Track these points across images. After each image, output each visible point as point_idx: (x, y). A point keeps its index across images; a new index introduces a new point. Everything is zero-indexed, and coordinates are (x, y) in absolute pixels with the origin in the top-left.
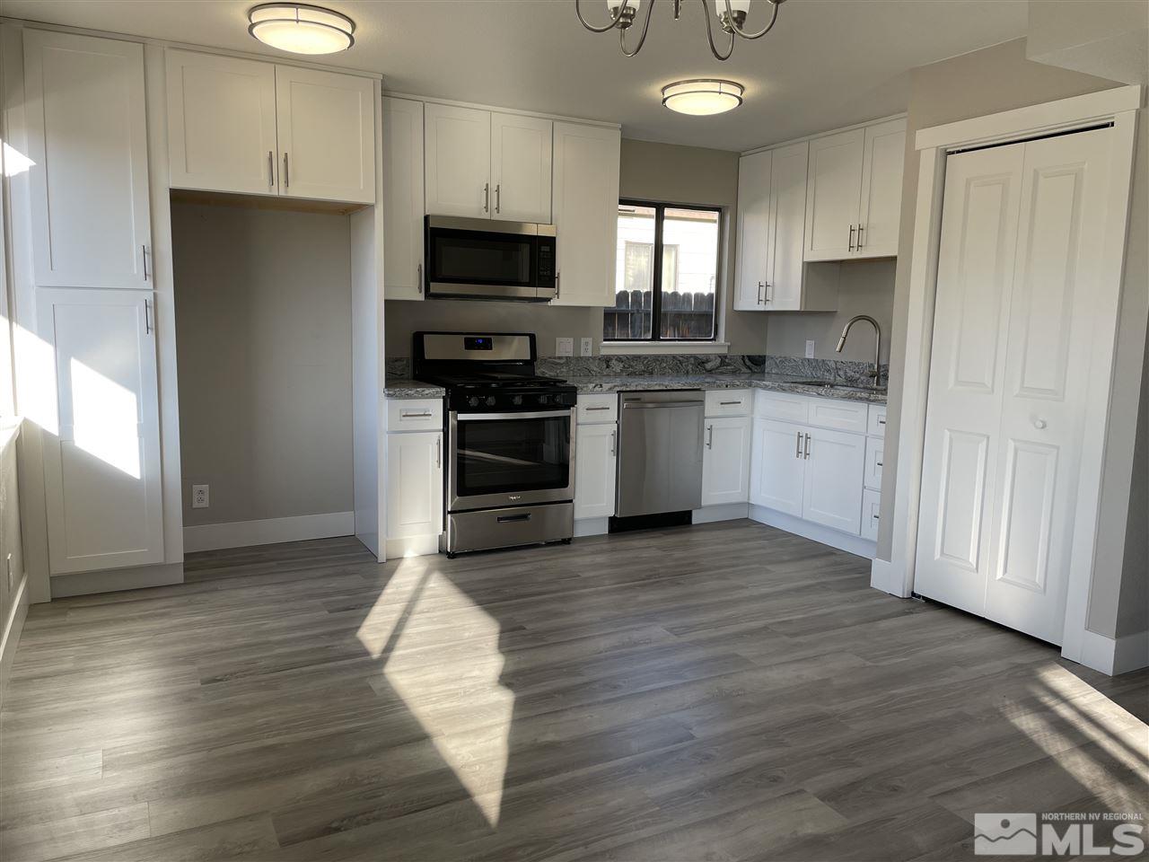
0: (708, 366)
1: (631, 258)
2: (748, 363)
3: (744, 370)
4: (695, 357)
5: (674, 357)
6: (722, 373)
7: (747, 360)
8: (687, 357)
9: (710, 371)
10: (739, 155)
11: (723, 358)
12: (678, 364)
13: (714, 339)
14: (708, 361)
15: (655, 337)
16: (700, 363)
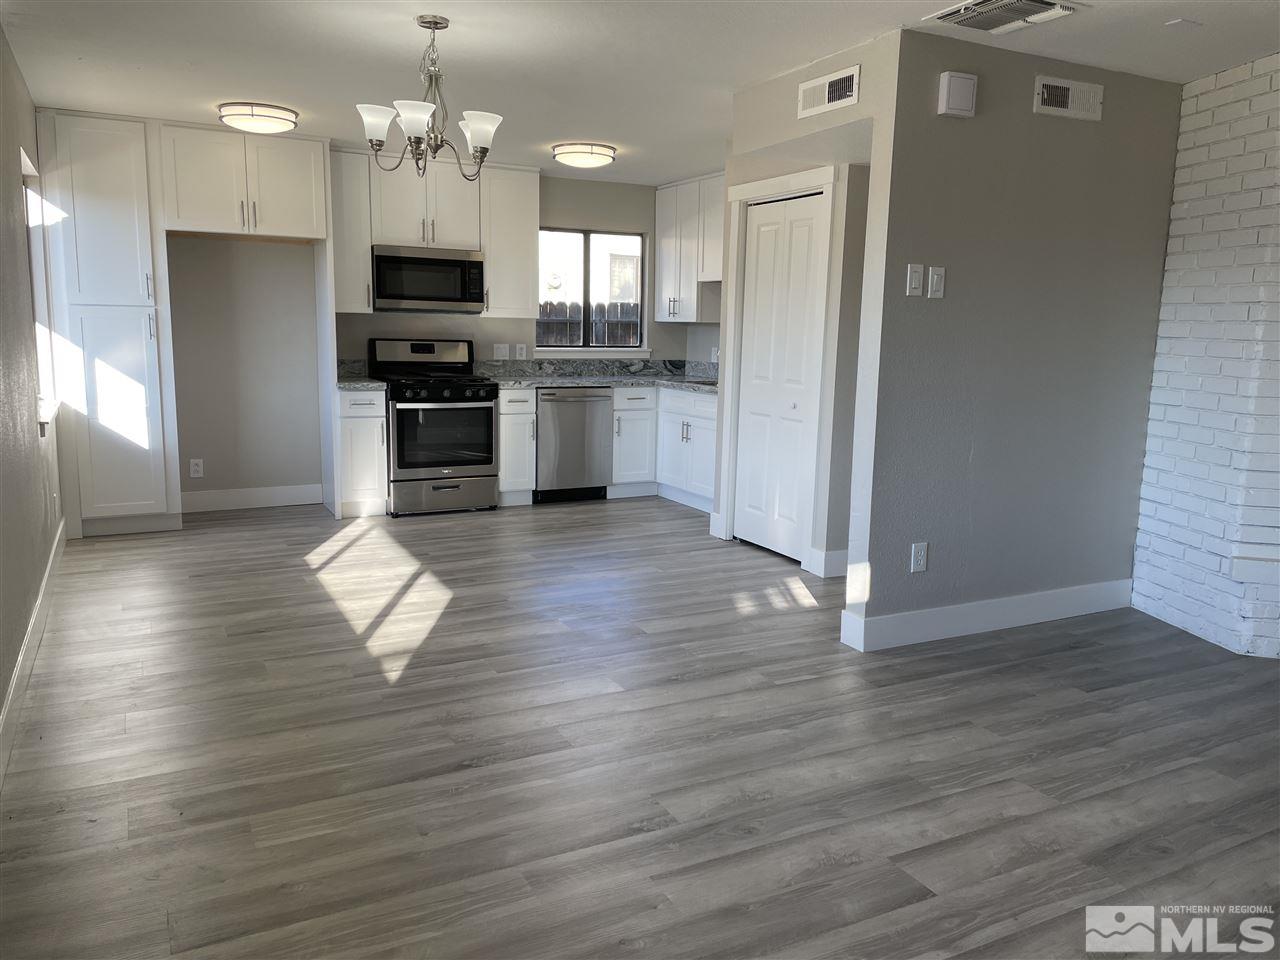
0: (633, 369)
1: (617, 269)
2: (669, 367)
3: (665, 372)
4: (620, 361)
5: (601, 361)
6: (645, 375)
7: (668, 364)
8: (613, 362)
9: (634, 374)
10: (656, 189)
11: (646, 362)
12: (604, 367)
13: (640, 346)
14: (632, 365)
15: (586, 344)
16: (624, 367)
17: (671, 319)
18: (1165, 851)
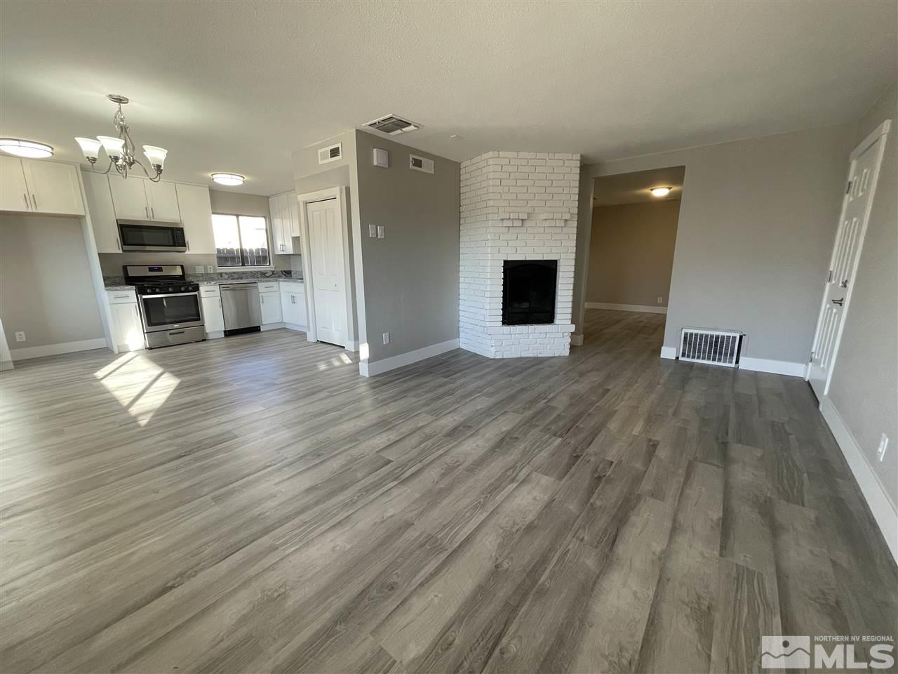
0: (267, 275)
2: (284, 273)
3: (282, 276)
4: (261, 272)
5: (251, 272)
6: (273, 277)
8: (257, 272)
9: (268, 277)
10: (268, 197)
11: (273, 272)
12: (253, 275)
13: (269, 265)
14: (266, 273)
15: (243, 265)
16: (263, 274)
17: (282, 253)
18: (516, 438)
